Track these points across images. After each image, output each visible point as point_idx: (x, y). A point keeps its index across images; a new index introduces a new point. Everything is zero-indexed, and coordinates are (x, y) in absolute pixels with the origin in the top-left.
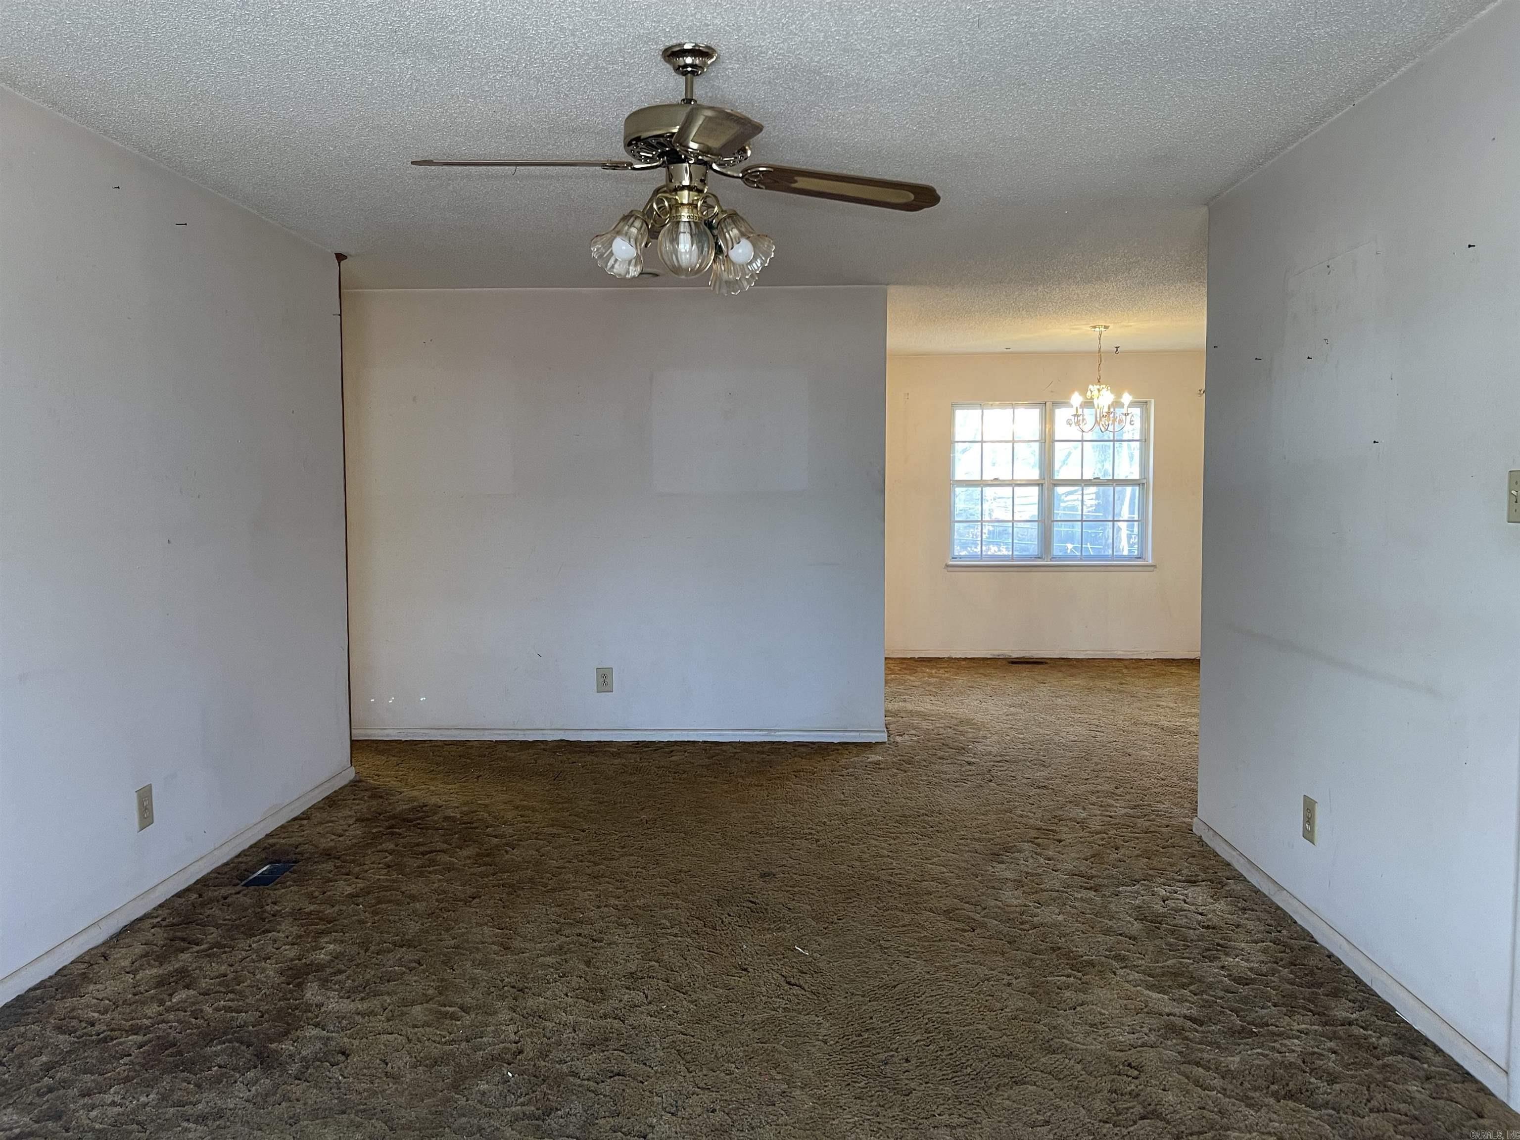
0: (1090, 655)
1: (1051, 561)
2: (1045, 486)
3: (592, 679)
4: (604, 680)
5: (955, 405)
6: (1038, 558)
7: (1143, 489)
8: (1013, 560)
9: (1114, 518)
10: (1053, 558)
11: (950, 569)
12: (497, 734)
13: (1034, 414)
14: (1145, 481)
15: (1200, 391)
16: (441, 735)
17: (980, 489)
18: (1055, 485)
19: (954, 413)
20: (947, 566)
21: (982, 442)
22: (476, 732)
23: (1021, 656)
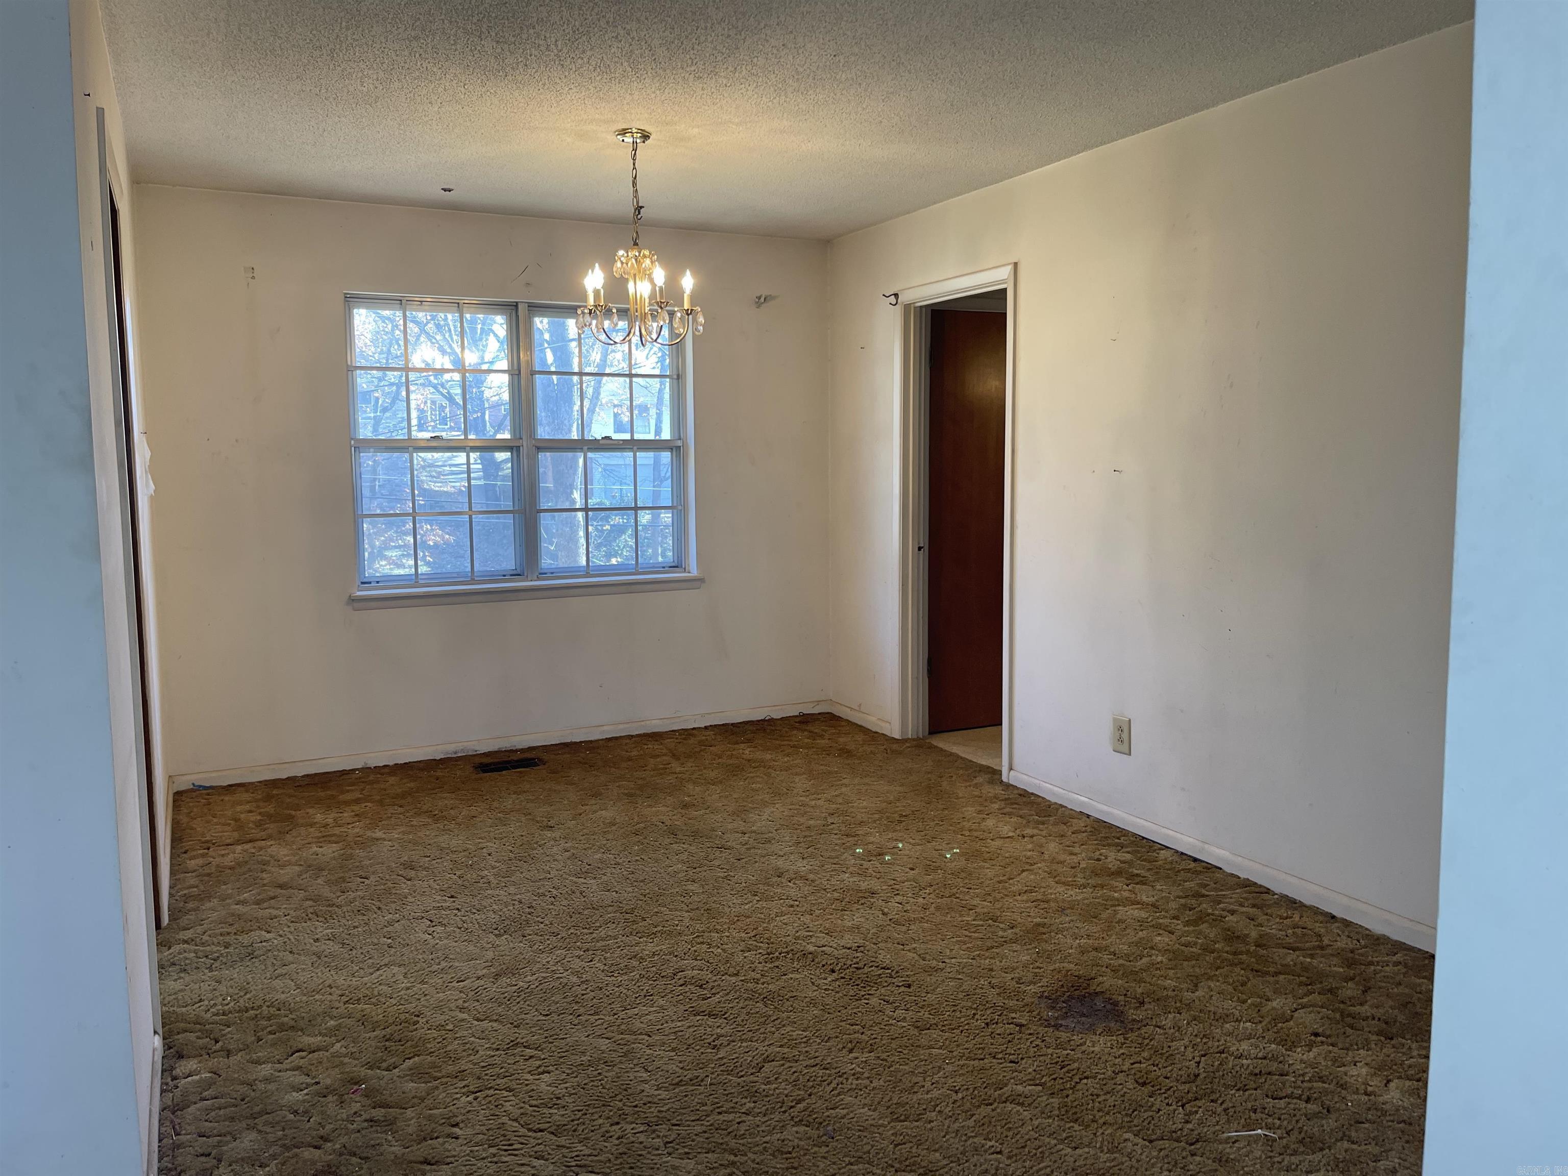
1: (538, 579)
2: (524, 451)
5: (351, 301)
6: (516, 575)
7: (678, 456)
10: (542, 575)
11: (356, 605)
13: (499, 324)
14: (679, 443)
15: (759, 298)
17: (407, 455)
18: (538, 449)
19: (350, 315)
20: (352, 600)
21: (405, 371)
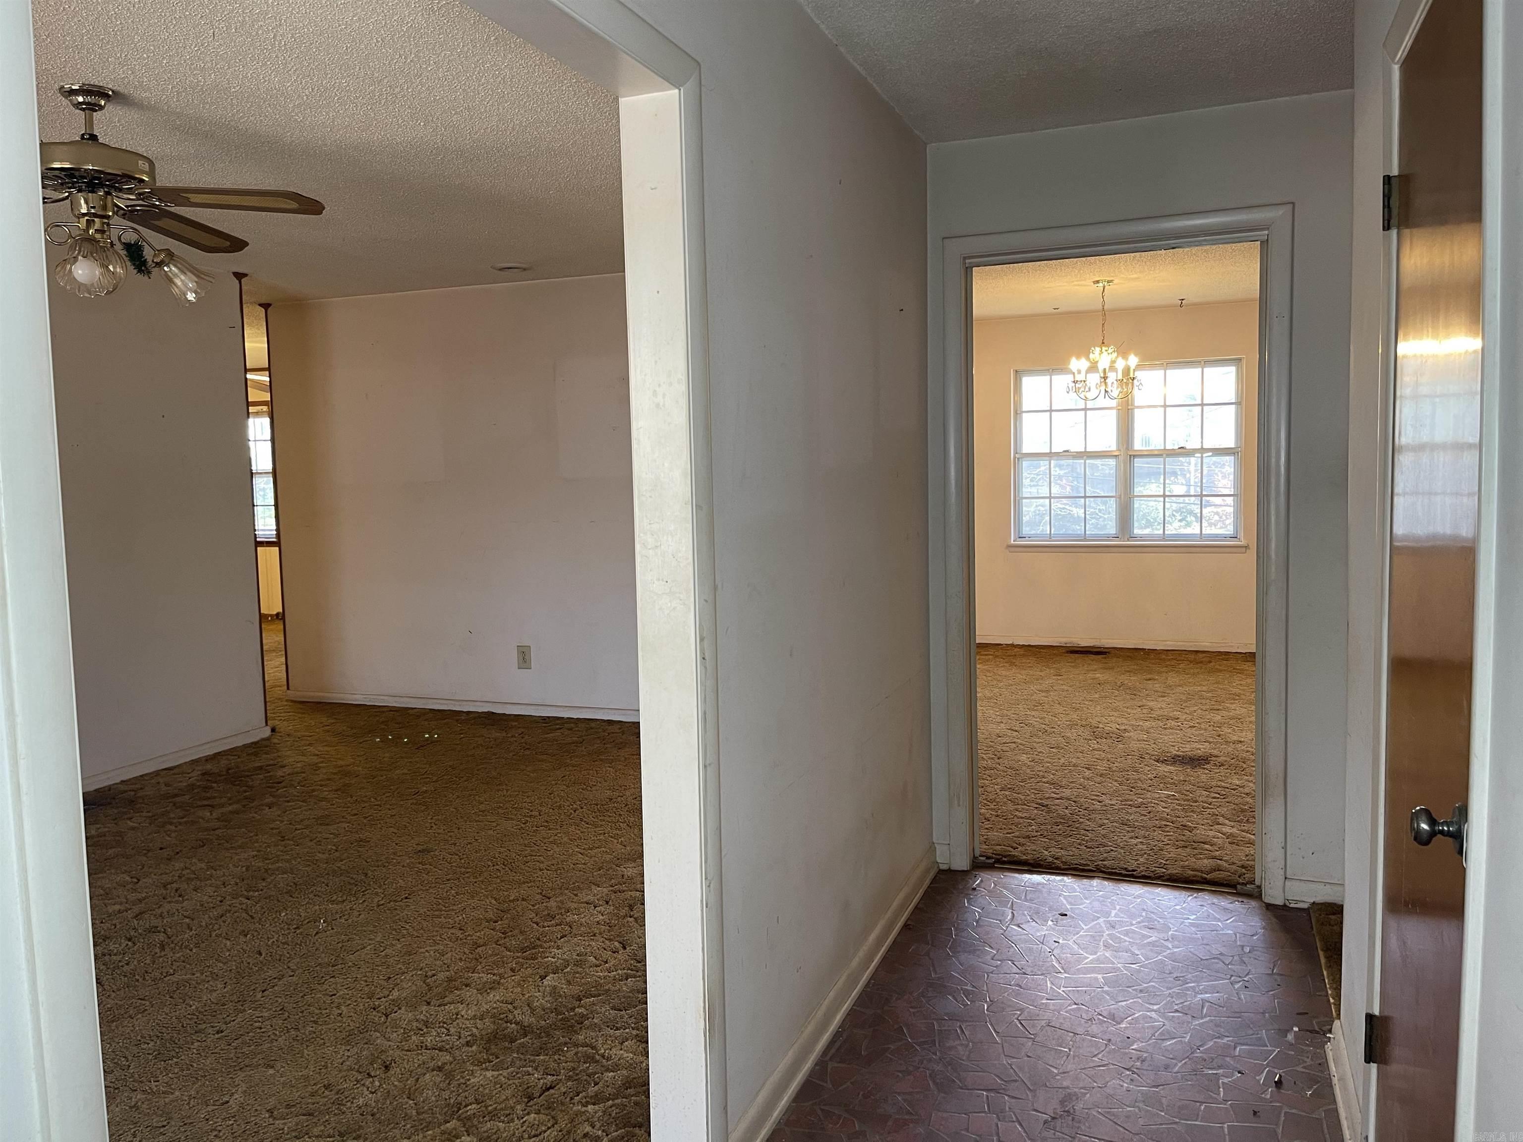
0: (1170, 645)
1: (1128, 540)
2: (1122, 458)
3: (514, 655)
4: (524, 657)
5: (1021, 372)
6: (1119, 538)
7: (1239, 459)
8: (1085, 540)
9: (1201, 492)
10: (1133, 539)
11: (1013, 549)
12: (439, 703)
14: (1239, 450)
16: (396, 702)
19: (1021, 380)
20: (1010, 546)
21: (1051, 411)
22: (424, 701)
23: (1092, 645)
